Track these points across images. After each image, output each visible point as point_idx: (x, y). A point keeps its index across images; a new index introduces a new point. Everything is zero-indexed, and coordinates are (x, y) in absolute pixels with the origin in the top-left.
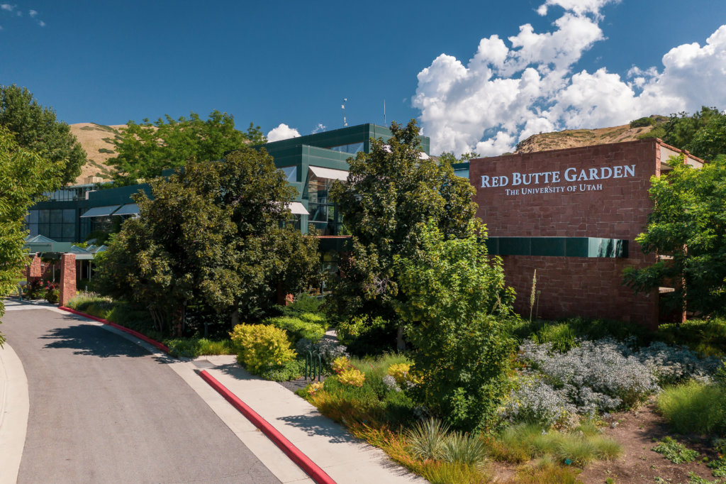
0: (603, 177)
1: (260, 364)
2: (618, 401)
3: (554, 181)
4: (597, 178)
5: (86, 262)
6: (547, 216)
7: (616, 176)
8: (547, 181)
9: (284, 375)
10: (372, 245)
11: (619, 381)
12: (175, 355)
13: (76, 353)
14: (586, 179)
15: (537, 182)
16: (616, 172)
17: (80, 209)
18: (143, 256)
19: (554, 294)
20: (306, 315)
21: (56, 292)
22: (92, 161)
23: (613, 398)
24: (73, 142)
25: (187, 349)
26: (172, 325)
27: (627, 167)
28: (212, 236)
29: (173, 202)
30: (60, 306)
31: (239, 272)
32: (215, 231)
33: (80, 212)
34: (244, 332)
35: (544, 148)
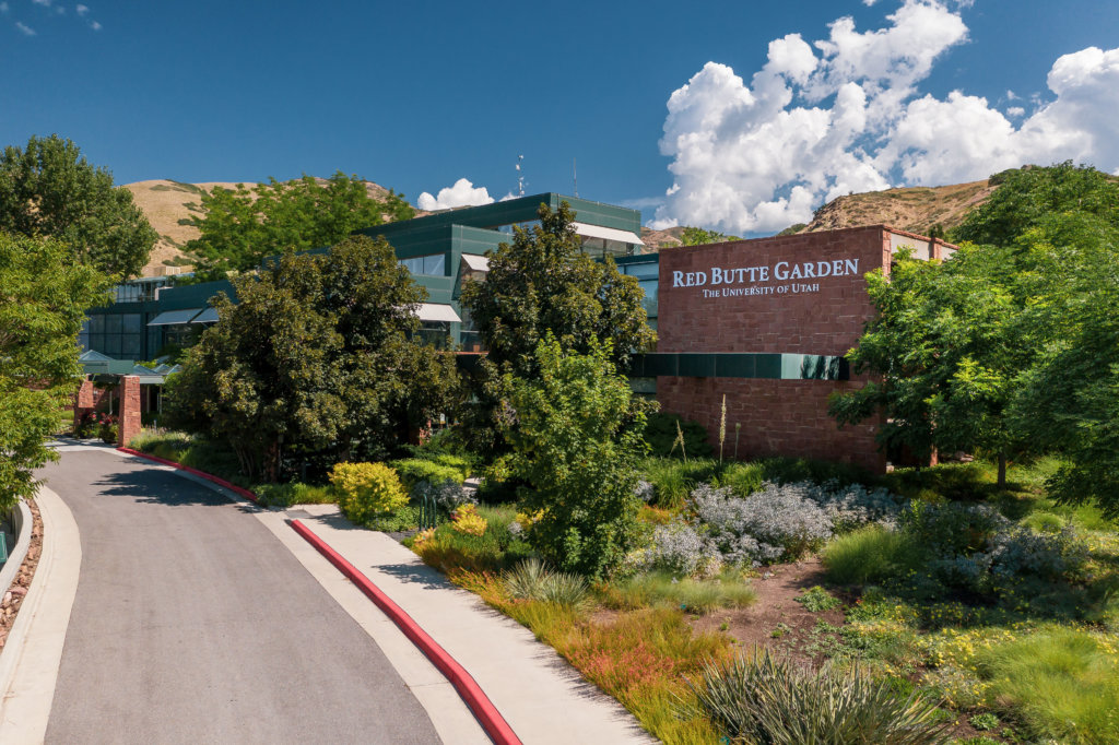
0: (820, 275)
1: (363, 510)
2: (780, 550)
3: (762, 279)
4: (813, 275)
5: (154, 389)
6: (752, 326)
7: (835, 274)
8: (753, 280)
9: (393, 525)
10: (506, 363)
11: (783, 528)
12: (263, 505)
13: (139, 501)
14: (800, 276)
15: (741, 281)
16: (835, 268)
17: (147, 314)
18: (223, 376)
19: (761, 429)
20: (443, 458)
21: (114, 428)
22: (167, 238)
23: (774, 545)
24: (137, 217)
25: (279, 495)
26: (263, 468)
27: (848, 262)
28: (310, 352)
29: (261, 308)
30: (119, 447)
31: (344, 398)
32: (315, 345)
33: (147, 317)
34: (346, 471)
35: (855, 217)
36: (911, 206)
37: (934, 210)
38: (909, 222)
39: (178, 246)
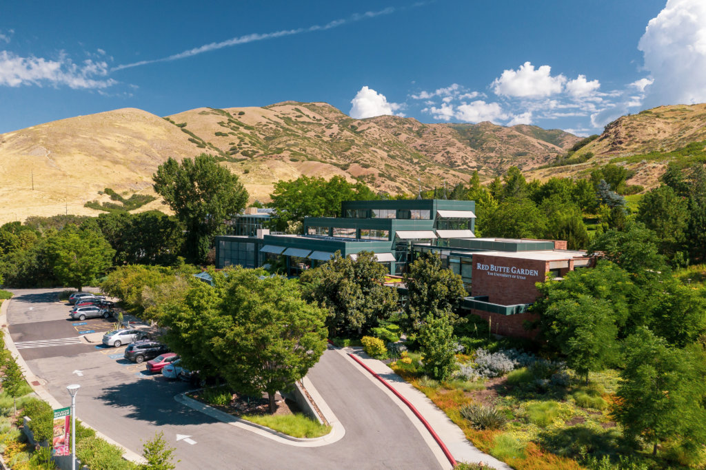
1: (373, 353)
3: (507, 272)
4: (524, 274)
6: (504, 288)
8: (504, 271)
9: (382, 358)
12: (337, 346)
14: (519, 273)
15: (500, 271)
16: (531, 273)
23: (495, 372)
27: (535, 271)
33: (258, 247)
34: (367, 340)
35: (630, 132)
36: (669, 123)
37: (684, 127)
38: (667, 135)
39: (217, 149)
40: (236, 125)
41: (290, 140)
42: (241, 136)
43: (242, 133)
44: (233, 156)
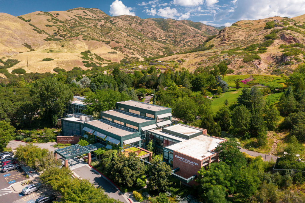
7: (196, 164)
8: (186, 161)
14: (191, 163)
30: (88, 165)
34: (135, 193)
35: (229, 35)
37: (250, 34)
38: (243, 38)
39: (47, 34)
40: (55, 21)
41: (82, 29)
42: (58, 26)
43: (59, 25)
44: (55, 37)
